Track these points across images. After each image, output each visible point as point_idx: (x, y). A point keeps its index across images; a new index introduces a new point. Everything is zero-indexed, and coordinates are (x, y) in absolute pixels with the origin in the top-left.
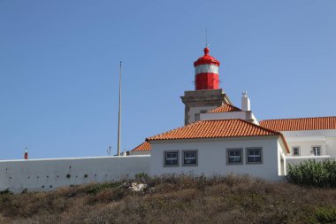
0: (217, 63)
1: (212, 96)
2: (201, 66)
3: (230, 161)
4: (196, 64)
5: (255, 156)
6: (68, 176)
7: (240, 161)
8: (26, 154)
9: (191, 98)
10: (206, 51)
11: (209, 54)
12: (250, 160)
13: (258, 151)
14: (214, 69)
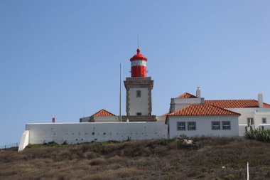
0: (145, 60)
1: (145, 81)
2: (136, 61)
3: (213, 128)
4: (132, 60)
5: (227, 126)
6: (93, 134)
7: (219, 128)
8: (53, 119)
9: (131, 82)
10: (138, 51)
11: (140, 53)
12: (224, 128)
13: (228, 123)
14: (144, 63)
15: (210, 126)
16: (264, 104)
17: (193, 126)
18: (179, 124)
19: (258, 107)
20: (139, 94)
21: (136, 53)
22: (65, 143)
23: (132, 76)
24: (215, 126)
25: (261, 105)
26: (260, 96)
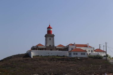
0: (52, 28)
2: (49, 29)
4: (47, 28)
5: (84, 54)
10: (50, 25)
14: (51, 30)
15: (81, 54)
16: (89, 46)
17: (77, 54)
18: (74, 53)
19: (87, 47)
20: (50, 39)
21: (49, 26)
22: (41, 56)
23: (48, 33)
24: (82, 54)
25: (88, 46)
26: (88, 44)
